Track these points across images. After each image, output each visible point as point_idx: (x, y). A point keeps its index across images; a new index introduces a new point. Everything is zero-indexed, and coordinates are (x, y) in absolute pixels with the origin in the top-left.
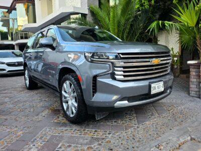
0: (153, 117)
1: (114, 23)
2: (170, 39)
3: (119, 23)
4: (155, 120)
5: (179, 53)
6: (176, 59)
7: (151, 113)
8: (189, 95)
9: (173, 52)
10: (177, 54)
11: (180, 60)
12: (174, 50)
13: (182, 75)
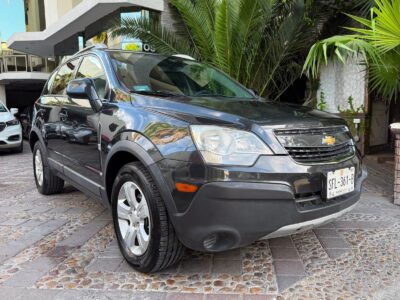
0: (317, 263)
1: (224, 35)
2: (345, 78)
3: (235, 34)
4: (324, 272)
5: (364, 109)
6: (357, 121)
7: (311, 254)
8: (392, 202)
9: (352, 107)
10: (361, 111)
11: (366, 123)
12: (353, 102)
13: (368, 157)
